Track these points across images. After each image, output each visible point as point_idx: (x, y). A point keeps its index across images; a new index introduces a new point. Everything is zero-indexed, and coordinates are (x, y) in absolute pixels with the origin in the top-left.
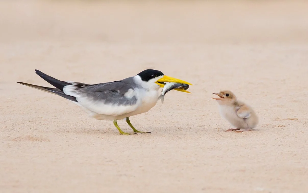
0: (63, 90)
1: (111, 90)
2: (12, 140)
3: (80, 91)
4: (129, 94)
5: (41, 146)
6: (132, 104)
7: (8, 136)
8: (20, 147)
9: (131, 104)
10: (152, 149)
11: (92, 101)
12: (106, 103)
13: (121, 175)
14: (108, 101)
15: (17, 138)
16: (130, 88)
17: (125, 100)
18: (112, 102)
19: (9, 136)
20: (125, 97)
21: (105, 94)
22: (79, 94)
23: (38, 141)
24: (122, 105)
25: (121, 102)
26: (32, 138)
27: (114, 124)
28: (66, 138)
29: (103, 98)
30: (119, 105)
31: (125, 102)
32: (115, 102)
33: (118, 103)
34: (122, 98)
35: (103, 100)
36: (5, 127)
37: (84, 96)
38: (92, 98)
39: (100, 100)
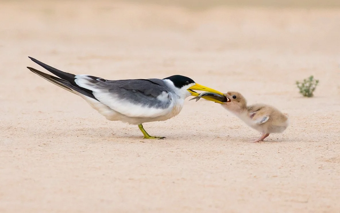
0: (75, 81)
2: (326, 161)
6: (164, 107)
7: (321, 157)
8: (334, 169)
15: (332, 159)
18: (141, 103)
19: (323, 156)
32: (145, 103)
33: (148, 105)
36: (319, 146)
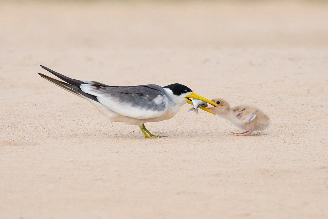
1: (140, 94)
3: (101, 91)
4: (158, 100)
5: (19, 150)
9: (159, 110)
10: (129, 153)
11: (118, 102)
12: (133, 106)
13: (97, 180)
14: (136, 104)
16: (159, 94)
17: (154, 105)
20: (153, 103)
21: (133, 97)
22: (100, 93)
23: (16, 146)
24: (151, 110)
25: (149, 107)
26: (10, 142)
27: (140, 128)
28: (44, 143)
29: (130, 101)
30: (147, 109)
31: (154, 108)
34: (150, 103)
35: (130, 103)
37: (108, 96)
38: (118, 99)
39: (127, 102)
